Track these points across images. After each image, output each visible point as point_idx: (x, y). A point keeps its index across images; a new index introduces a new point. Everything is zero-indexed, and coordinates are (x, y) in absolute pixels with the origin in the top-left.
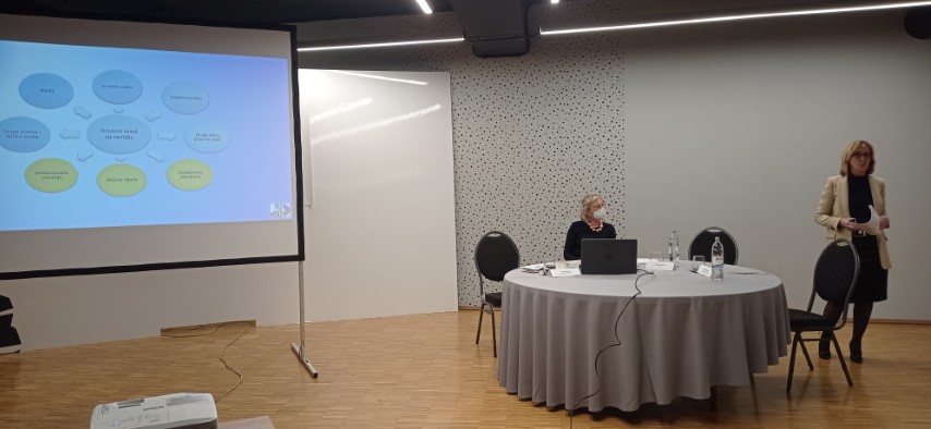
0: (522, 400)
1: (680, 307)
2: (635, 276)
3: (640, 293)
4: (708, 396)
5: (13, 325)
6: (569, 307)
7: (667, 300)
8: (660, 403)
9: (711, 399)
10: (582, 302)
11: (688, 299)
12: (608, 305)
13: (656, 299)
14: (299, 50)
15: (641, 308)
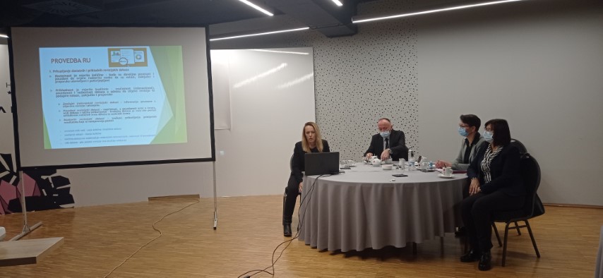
5: (70, 193)
14: (211, 40)
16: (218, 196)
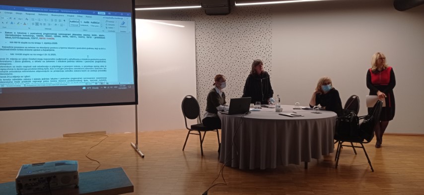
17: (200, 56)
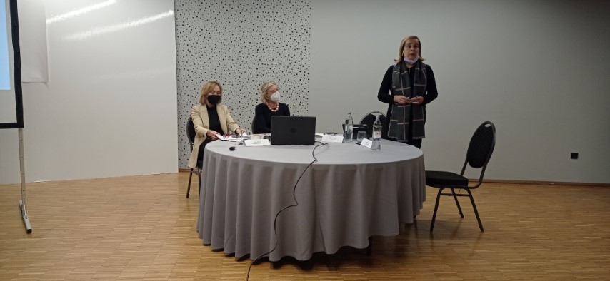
0: (215, 251)
1: (348, 172)
2: (313, 146)
3: (316, 160)
4: (367, 245)
6: (257, 171)
7: (337, 167)
8: (328, 253)
9: (368, 247)
10: (267, 168)
11: (354, 166)
12: (289, 171)
13: (328, 166)
15: (316, 173)
16: (27, 181)
17: (183, 42)
